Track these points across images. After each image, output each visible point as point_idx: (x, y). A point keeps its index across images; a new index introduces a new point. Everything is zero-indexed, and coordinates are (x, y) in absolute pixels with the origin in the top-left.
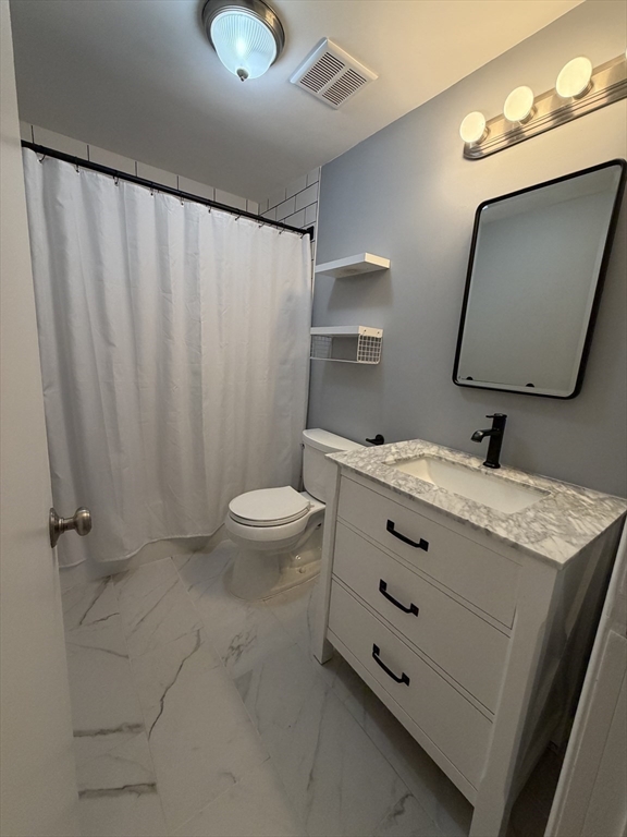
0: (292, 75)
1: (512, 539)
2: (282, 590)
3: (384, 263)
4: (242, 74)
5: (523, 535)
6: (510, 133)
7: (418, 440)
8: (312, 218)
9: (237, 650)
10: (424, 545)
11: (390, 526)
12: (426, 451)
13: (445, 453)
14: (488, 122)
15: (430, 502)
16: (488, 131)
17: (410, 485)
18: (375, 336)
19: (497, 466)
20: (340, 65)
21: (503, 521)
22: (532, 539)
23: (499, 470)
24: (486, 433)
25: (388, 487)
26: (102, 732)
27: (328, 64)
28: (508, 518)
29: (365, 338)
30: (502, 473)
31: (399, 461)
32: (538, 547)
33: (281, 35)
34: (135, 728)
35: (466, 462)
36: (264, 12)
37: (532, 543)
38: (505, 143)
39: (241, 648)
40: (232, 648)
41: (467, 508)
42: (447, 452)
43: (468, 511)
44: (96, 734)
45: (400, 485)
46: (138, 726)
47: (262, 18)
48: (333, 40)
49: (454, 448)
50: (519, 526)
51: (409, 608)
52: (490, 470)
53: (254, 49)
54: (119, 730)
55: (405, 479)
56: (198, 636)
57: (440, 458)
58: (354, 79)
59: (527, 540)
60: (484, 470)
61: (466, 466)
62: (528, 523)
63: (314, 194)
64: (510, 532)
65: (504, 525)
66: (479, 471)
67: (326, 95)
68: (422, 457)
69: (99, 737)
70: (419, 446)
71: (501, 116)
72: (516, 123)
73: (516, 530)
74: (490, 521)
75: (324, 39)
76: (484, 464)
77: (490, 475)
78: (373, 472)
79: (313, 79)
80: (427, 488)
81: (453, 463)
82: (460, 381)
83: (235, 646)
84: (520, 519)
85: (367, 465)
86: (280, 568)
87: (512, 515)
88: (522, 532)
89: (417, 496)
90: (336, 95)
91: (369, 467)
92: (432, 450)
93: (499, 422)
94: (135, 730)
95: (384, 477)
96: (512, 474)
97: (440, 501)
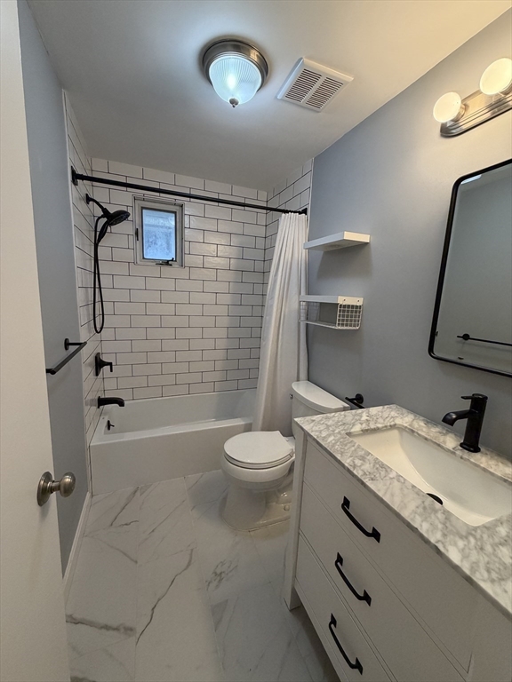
0: (278, 93)
1: (467, 570)
2: (265, 525)
3: (364, 238)
4: (233, 102)
5: (482, 565)
6: (491, 105)
7: (393, 406)
8: (306, 200)
9: (219, 576)
10: (375, 535)
11: (346, 503)
12: (398, 421)
13: (420, 425)
14: (463, 101)
15: (380, 494)
16: (466, 107)
17: (367, 467)
18: (355, 304)
19: (476, 450)
20: (316, 76)
21: (461, 537)
22: (494, 575)
23: (478, 455)
24: (461, 415)
25: (343, 466)
26: (107, 627)
27: (307, 78)
28: (471, 532)
29: (345, 306)
30: (481, 459)
31: (366, 432)
32: (498, 590)
33: (264, 67)
34: (129, 630)
35: (441, 439)
36: (249, 51)
37: (493, 581)
38: (488, 115)
39: (223, 575)
40: (216, 574)
41: (420, 510)
42: (422, 424)
43: (420, 515)
44: (102, 627)
45: (355, 466)
46: (131, 629)
47: (248, 56)
48: (309, 58)
49: (430, 421)
50: (482, 549)
51: (362, 595)
52: (466, 454)
53: (242, 81)
54: (117, 629)
55: (363, 458)
56: (191, 555)
57: (413, 431)
58: (332, 85)
59: (486, 575)
60: (459, 452)
61: (439, 445)
62: (495, 546)
63: (308, 181)
64: (465, 557)
65: (461, 543)
66: (453, 453)
67: (309, 102)
68: (393, 427)
69: (103, 631)
70: (393, 414)
71: (479, 92)
72: (497, 95)
73: (474, 556)
74: (444, 535)
75: (301, 58)
76: (461, 445)
77: (466, 460)
78: (333, 445)
79: (296, 93)
80: (383, 473)
81: (426, 439)
82: (437, 353)
83: (218, 572)
84: (485, 536)
85: (329, 435)
86: (267, 503)
87: (475, 529)
88: (483, 559)
89: (369, 483)
90: (318, 101)
91: (332, 438)
92: (406, 419)
93: (479, 404)
94: (129, 632)
95: (342, 453)
96: (492, 463)
97: (392, 495)
